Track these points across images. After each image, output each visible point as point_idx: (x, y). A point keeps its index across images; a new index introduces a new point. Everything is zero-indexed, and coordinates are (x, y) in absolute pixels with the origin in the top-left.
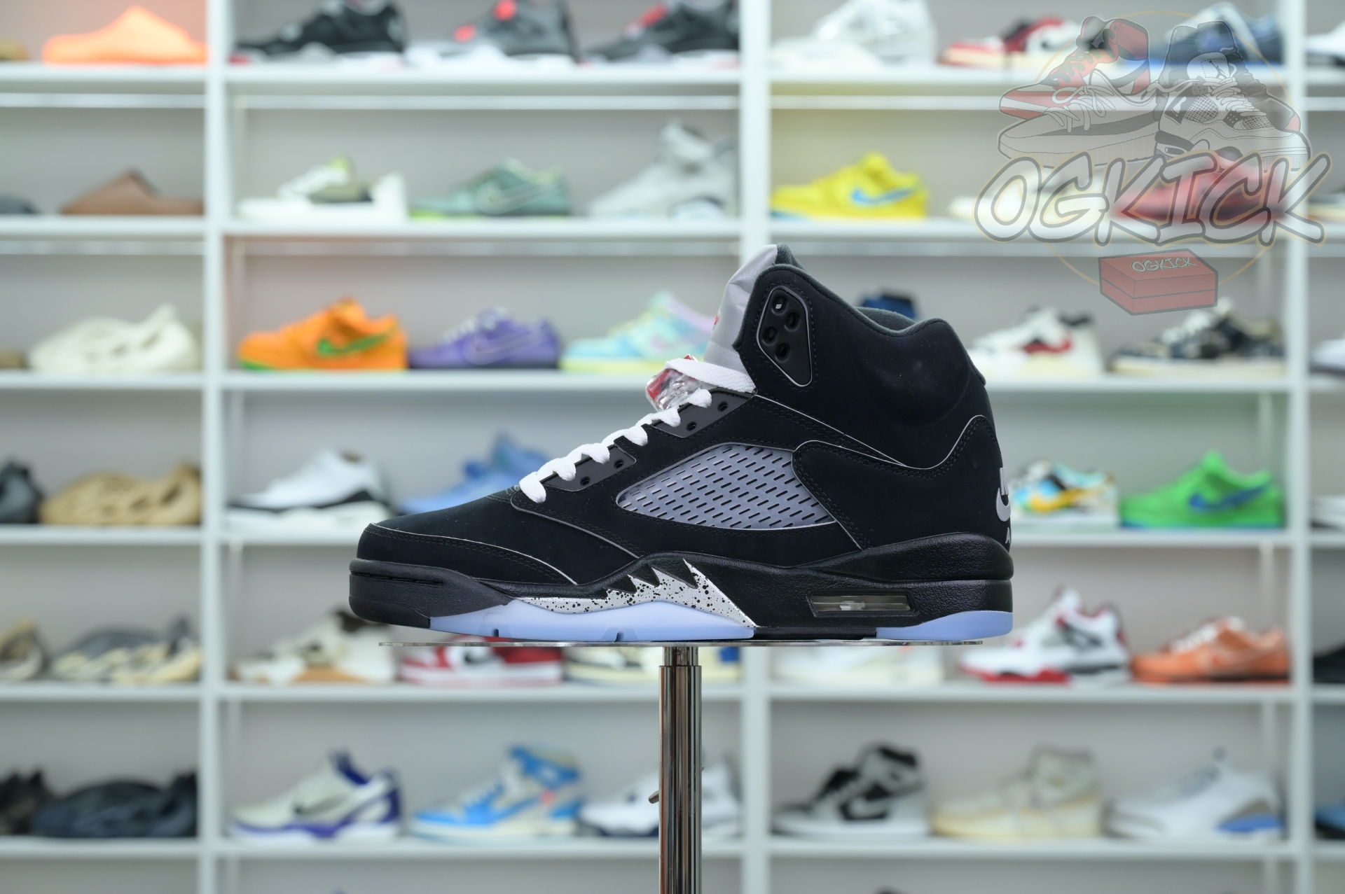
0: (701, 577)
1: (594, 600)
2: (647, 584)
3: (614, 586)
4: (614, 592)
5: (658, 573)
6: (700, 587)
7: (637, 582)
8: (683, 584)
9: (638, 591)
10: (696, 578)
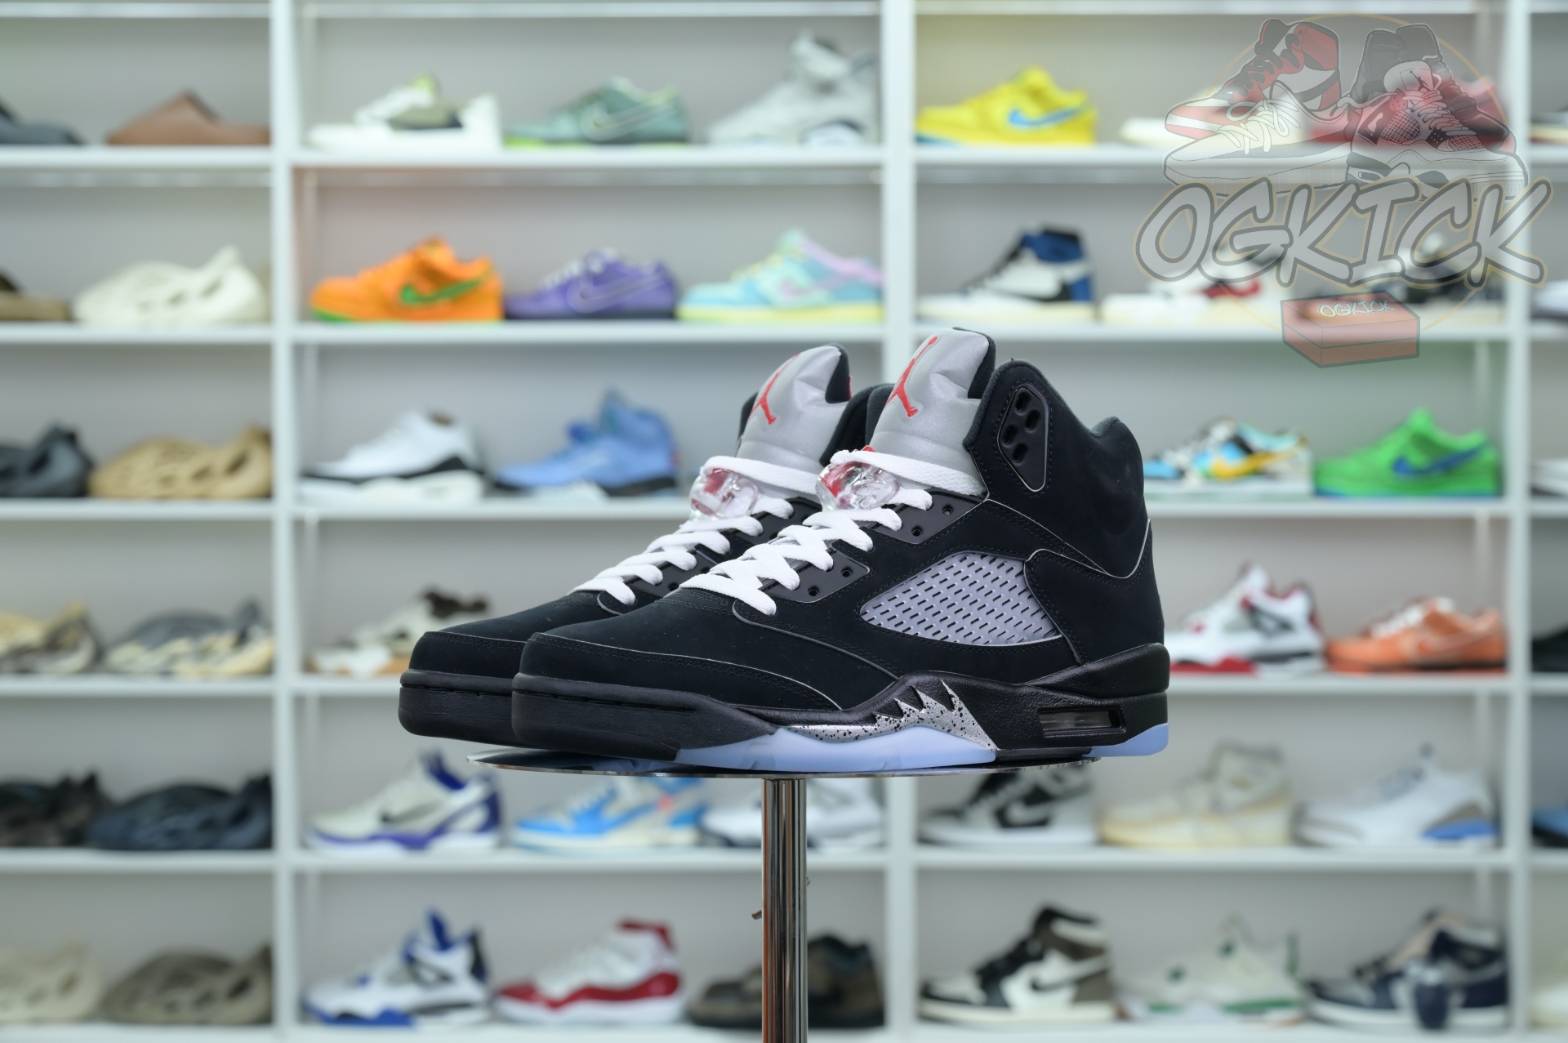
0: (956, 700)
1: (864, 727)
2: (913, 708)
3: (882, 711)
4: (884, 717)
5: (923, 696)
6: (957, 708)
7: (904, 706)
8: (943, 708)
9: (905, 716)
10: (953, 699)
